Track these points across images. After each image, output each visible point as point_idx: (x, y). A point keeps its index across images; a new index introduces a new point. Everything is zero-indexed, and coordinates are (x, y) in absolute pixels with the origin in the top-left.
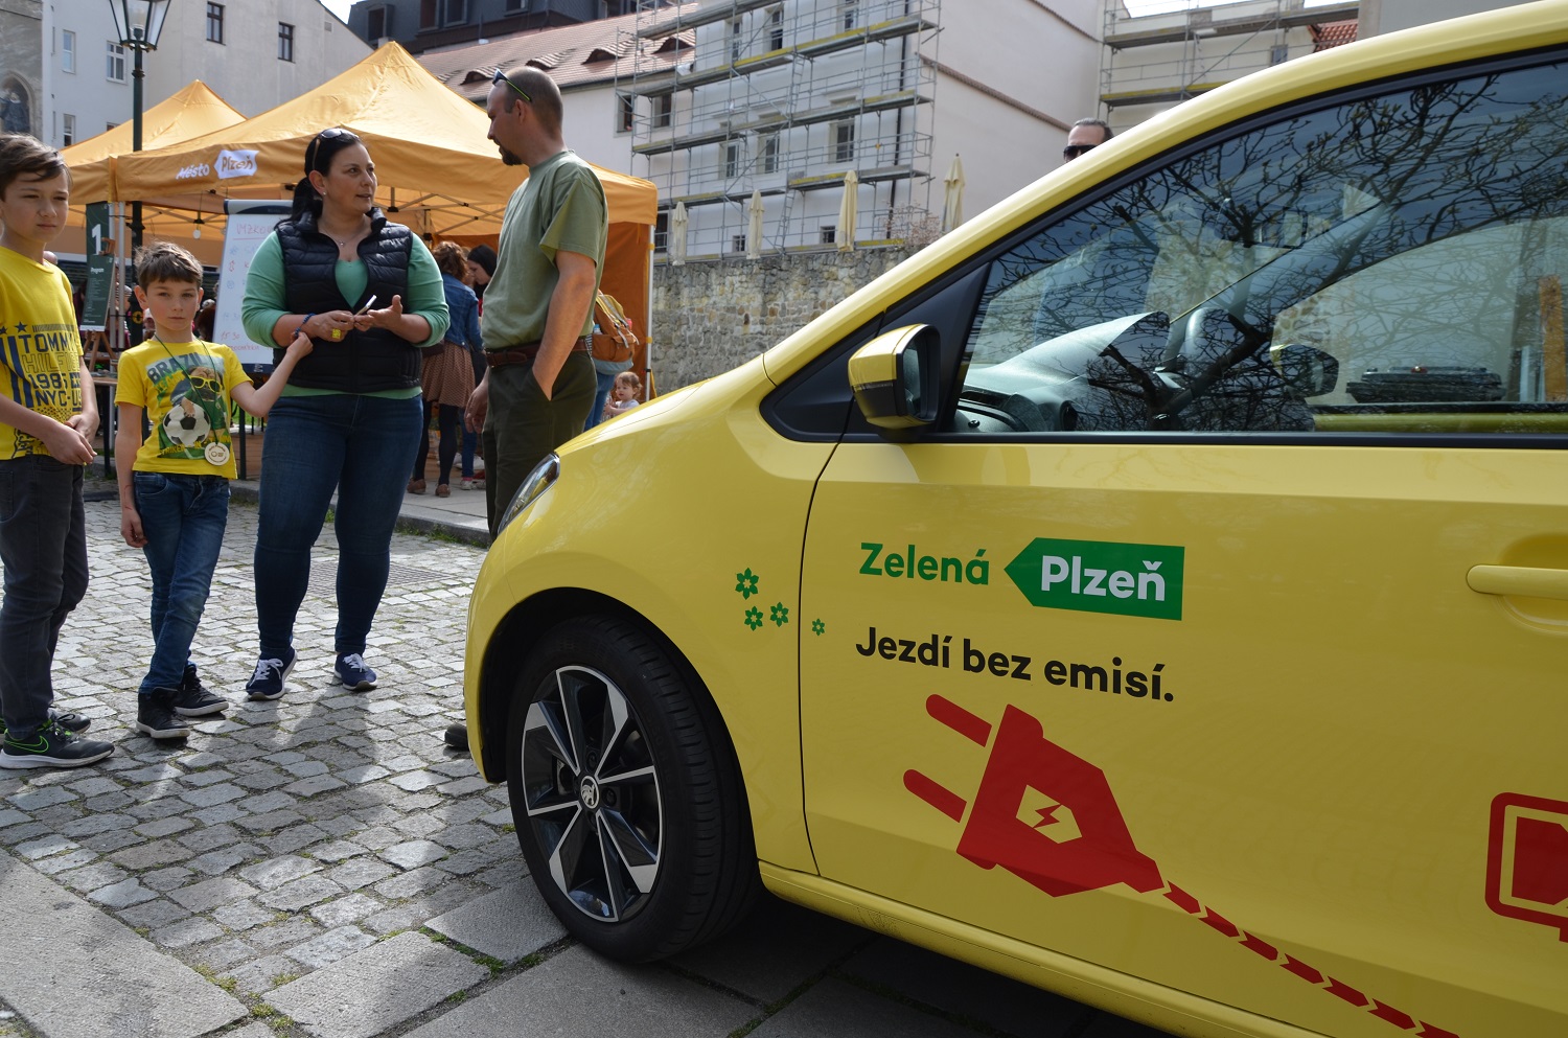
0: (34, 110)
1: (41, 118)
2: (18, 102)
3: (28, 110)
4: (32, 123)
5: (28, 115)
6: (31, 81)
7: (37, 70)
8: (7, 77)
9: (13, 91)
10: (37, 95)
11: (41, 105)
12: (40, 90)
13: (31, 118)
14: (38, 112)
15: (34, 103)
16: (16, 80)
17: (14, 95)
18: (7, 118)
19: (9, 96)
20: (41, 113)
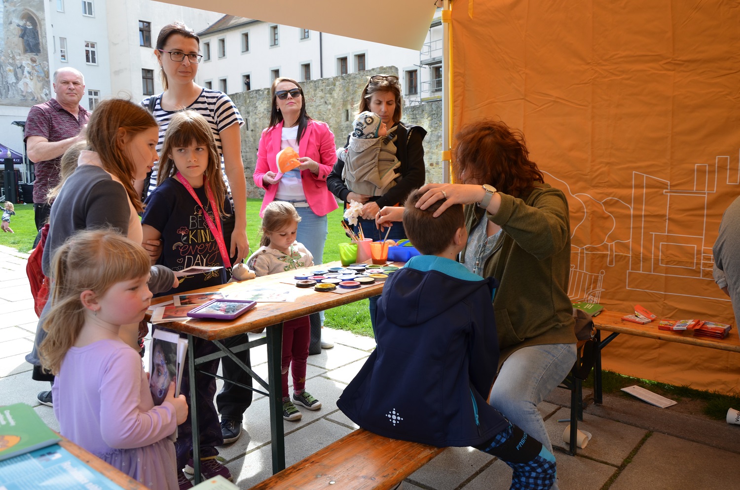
0: (41, 33)
1: (46, 37)
2: (31, 27)
3: (37, 32)
4: (40, 40)
5: (38, 35)
6: (38, 14)
7: (41, 7)
8: (23, 12)
9: (27, 21)
10: (42, 22)
11: (45, 29)
12: (44, 19)
13: (40, 37)
14: (44, 33)
15: (41, 28)
16: (29, 14)
17: (28, 23)
18: (25, 38)
19: (25, 24)
20: (46, 34)
